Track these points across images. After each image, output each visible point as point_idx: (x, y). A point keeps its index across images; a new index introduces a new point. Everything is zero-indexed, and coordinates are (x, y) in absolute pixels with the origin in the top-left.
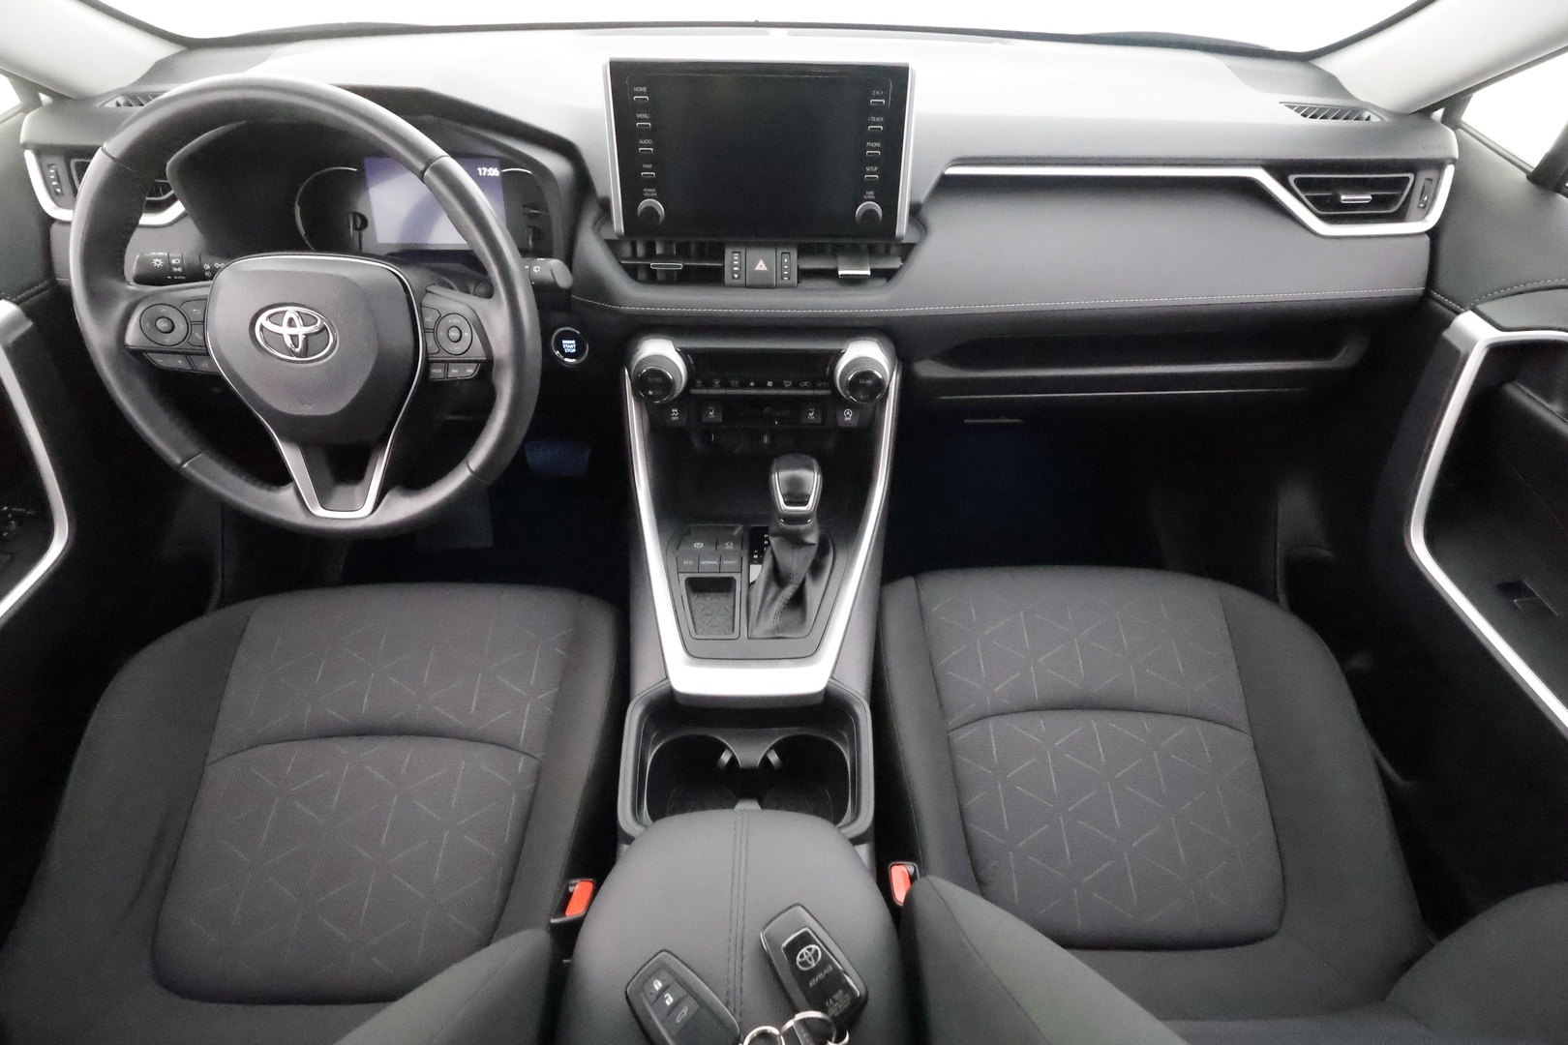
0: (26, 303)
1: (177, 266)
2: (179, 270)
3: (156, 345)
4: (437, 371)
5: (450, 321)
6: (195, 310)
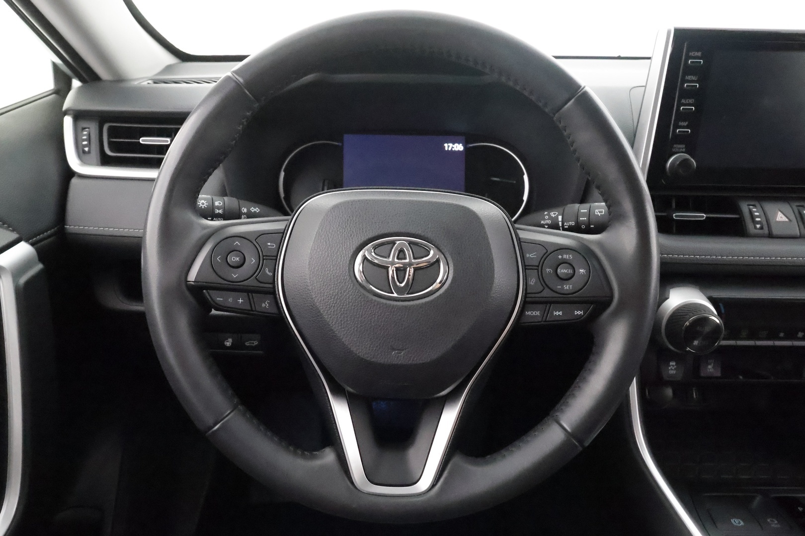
0: (39, 245)
1: (219, 208)
2: (221, 211)
3: (221, 281)
4: (534, 313)
5: (560, 257)
6: (269, 244)
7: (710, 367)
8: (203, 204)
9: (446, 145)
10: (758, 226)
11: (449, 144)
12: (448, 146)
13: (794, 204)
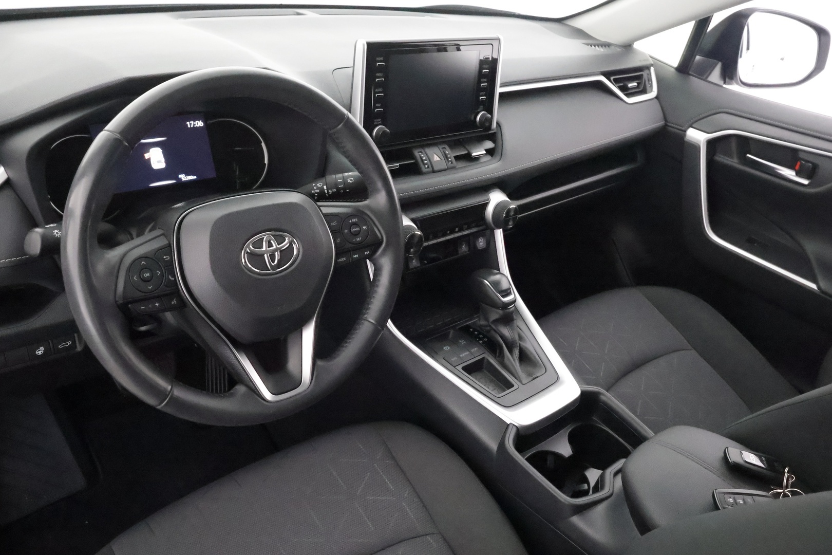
3: (144, 294)
4: (342, 260)
5: (350, 221)
6: (165, 257)
7: (414, 261)
8: (57, 233)
9: (188, 123)
10: (426, 166)
11: (191, 122)
12: (190, 124)
13: (441, 147)
